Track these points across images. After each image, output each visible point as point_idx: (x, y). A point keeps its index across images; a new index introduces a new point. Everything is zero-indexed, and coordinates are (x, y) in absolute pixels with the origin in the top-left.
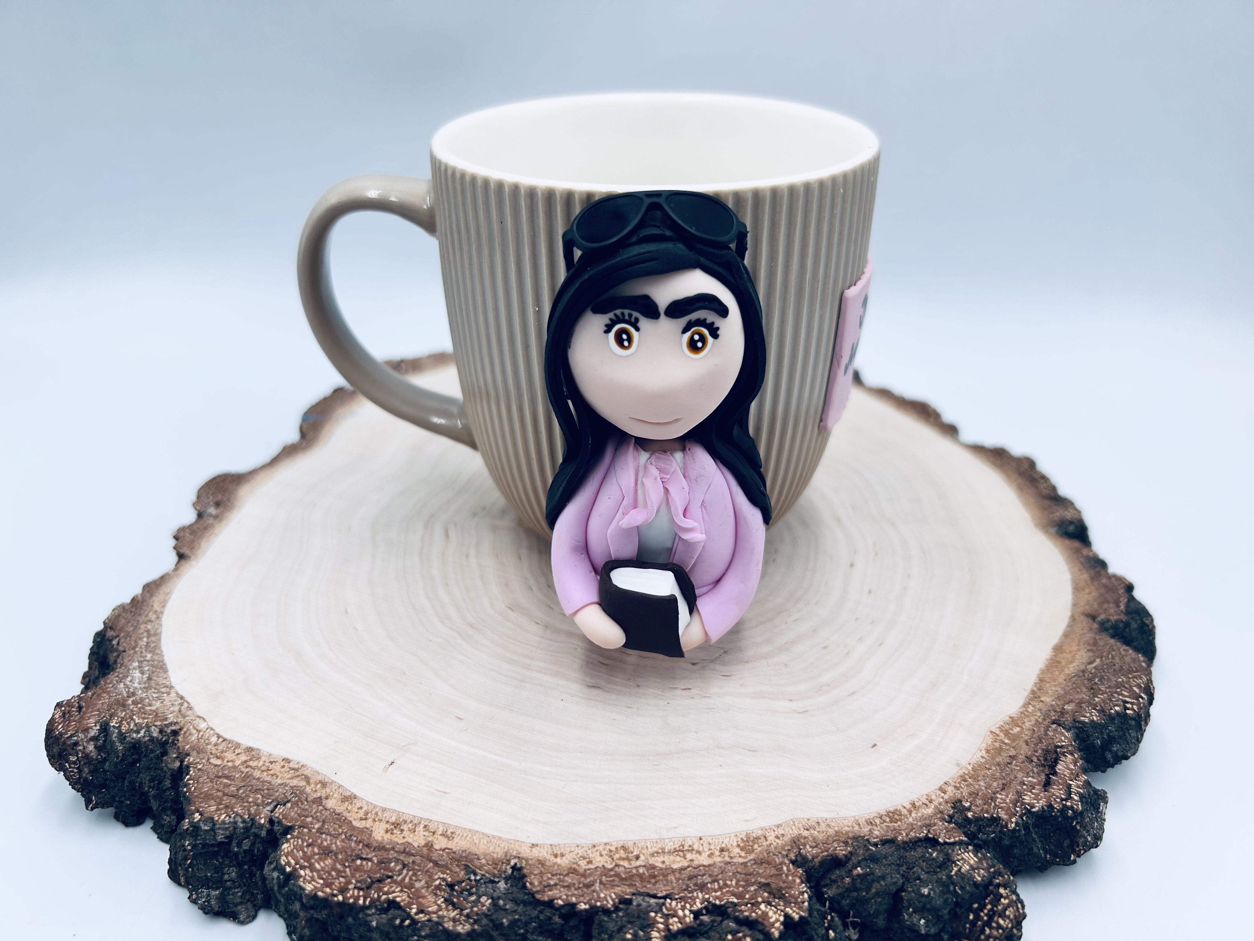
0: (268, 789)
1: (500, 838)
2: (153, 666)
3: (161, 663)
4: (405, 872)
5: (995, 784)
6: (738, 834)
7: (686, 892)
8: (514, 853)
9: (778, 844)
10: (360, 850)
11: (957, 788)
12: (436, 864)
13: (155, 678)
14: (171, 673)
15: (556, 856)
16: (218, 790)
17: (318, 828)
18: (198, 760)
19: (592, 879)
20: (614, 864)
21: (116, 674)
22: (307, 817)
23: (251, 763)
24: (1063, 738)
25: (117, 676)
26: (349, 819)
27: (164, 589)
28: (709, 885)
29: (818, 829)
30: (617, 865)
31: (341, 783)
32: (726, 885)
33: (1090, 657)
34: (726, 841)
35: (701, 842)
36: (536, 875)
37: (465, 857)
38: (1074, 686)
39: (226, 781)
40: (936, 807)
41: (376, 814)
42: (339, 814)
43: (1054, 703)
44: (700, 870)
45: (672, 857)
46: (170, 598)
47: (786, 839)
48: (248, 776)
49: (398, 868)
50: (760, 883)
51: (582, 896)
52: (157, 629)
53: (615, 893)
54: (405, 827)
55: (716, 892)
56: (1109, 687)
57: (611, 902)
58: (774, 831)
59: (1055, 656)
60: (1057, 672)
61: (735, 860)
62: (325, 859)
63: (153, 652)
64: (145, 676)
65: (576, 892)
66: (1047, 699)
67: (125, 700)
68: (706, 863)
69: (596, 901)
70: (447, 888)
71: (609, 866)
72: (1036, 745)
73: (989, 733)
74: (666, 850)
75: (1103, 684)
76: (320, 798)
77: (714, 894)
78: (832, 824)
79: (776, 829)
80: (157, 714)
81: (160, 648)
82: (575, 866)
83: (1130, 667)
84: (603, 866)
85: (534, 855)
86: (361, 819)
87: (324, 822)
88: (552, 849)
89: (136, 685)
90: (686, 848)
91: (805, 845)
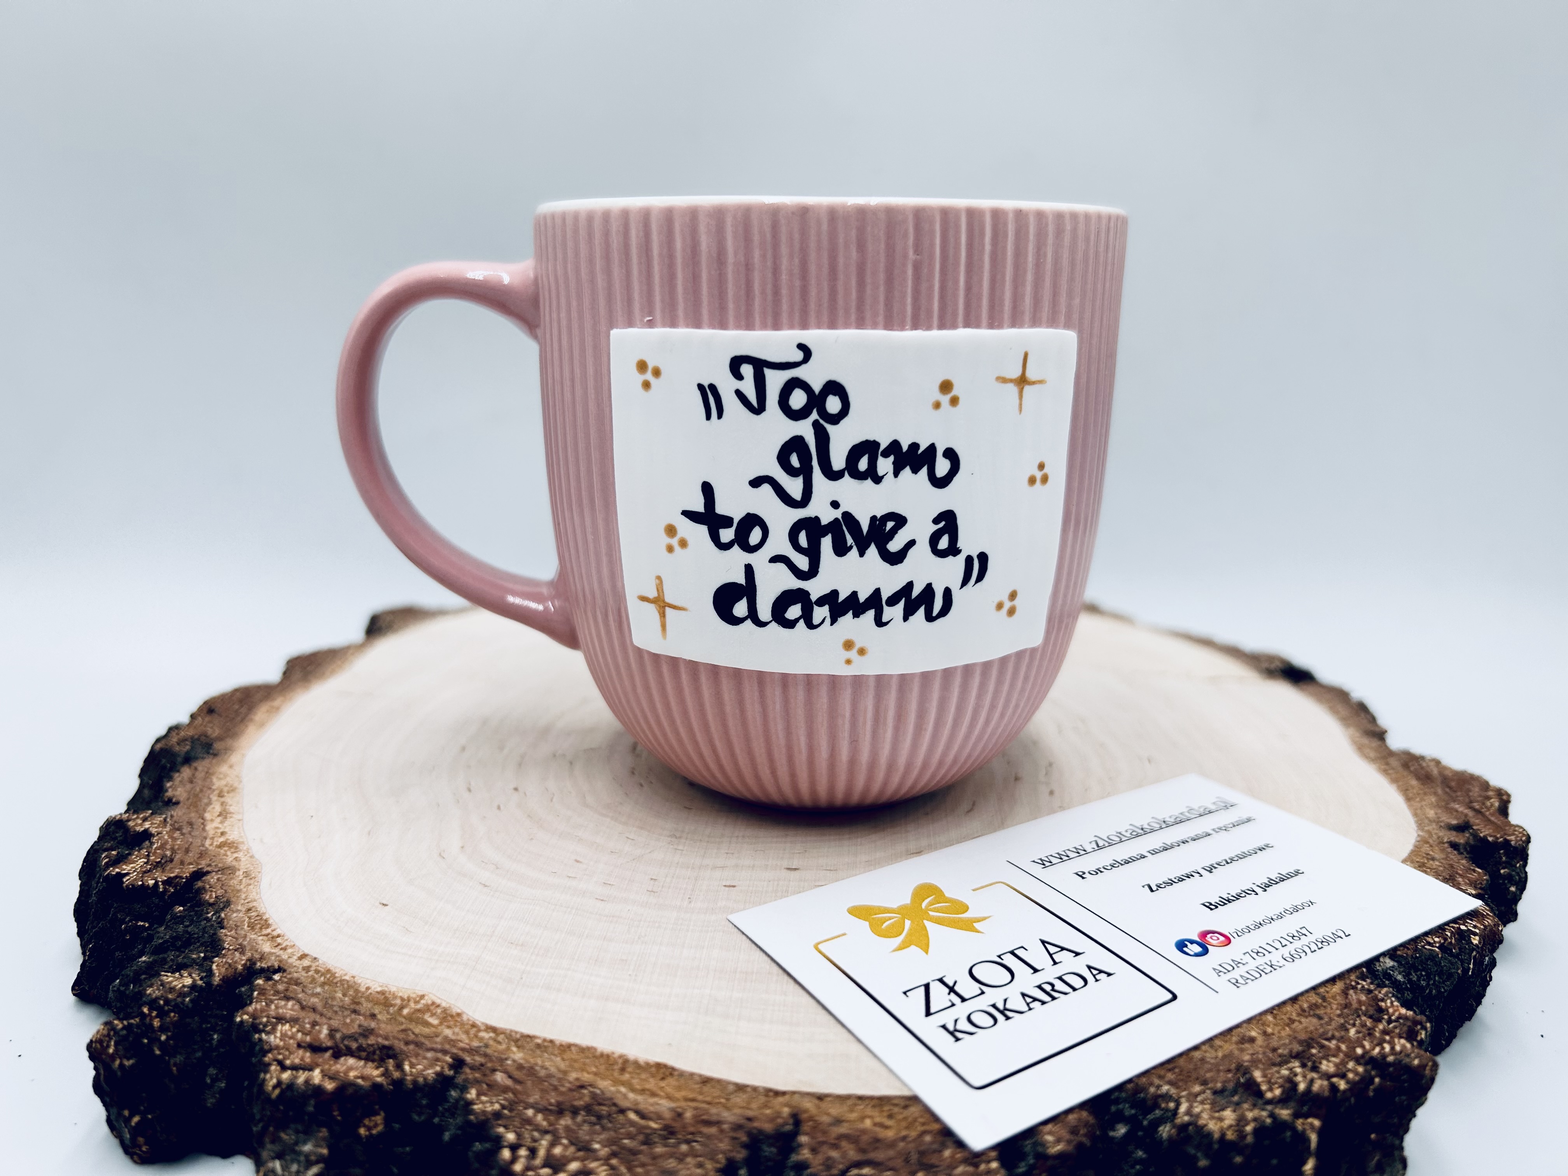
5: (314, 1000)
6: (242, 839)
7: (173, 823)
11: (307, 969)
19: (200, 783)
20: (216, 789)
24: (420, 1067)
28: (178, 832)
29: (244, 880)
32: (176, 840)
40: (273, 954)
50: (174, 856)
58: (245, 856)
66: (515, 1053)
68: (207, 827)
74: (228, 808)
78: (251, 887)
90: (228, 816)
91: (223, 874)
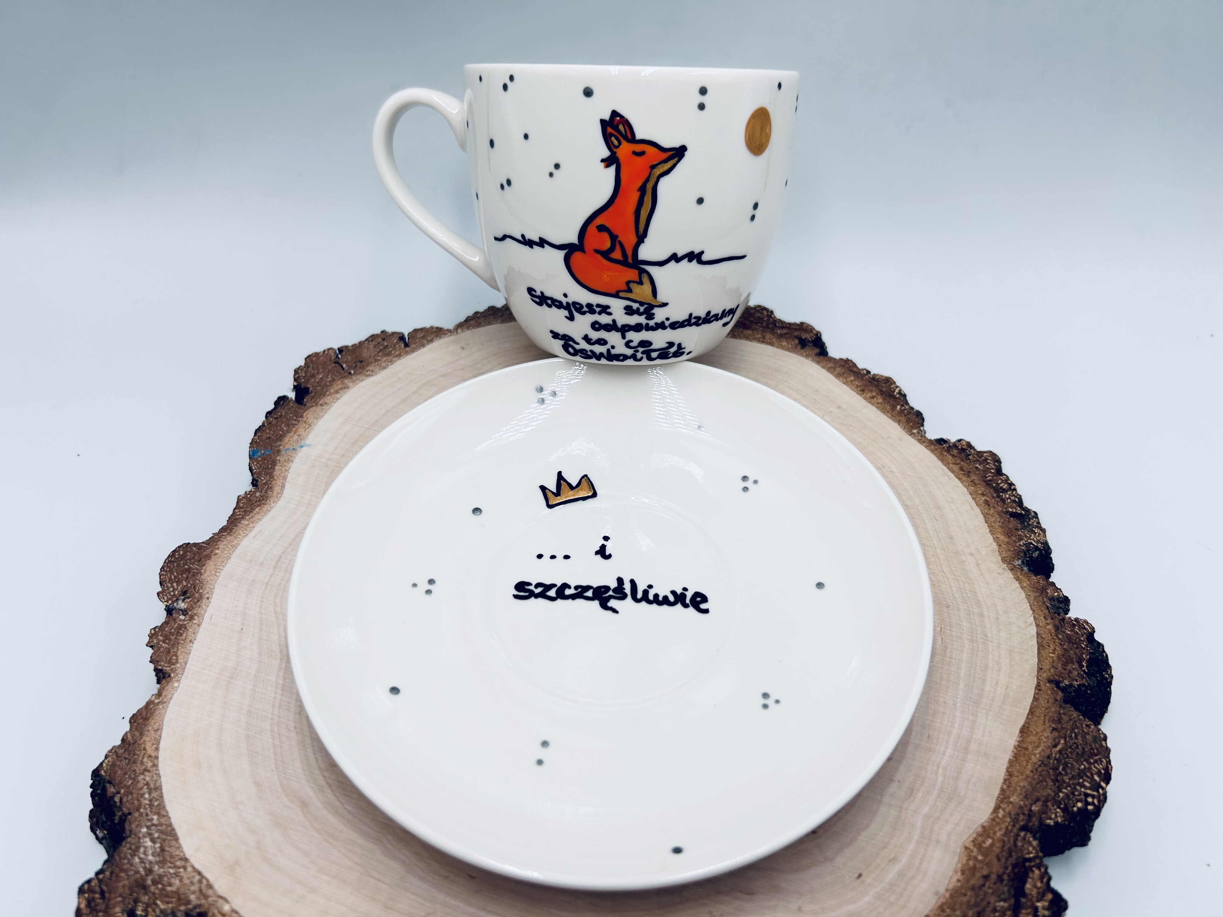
2: (161, 832)
3: (169, 829)
13: (167, 849)
14: (182, 841)
21: (128, 845)
25: (130, 849)
27: (152, 725)
33: (1054, 739)
38: (1041, 778)
43: (1022, 803)
46: (160, 736)
52: (156, 781)
56: (1073, 778)
59: (1022, 741)
60: (1025, 762)
63: (158, 814)
64: (158, 845)
67: (144, 880)
72: (1007, 860)
73: (963, 850)
75: (1066, 774)
80: (179, 895)
81: (164, 807)
89: (150, 858)
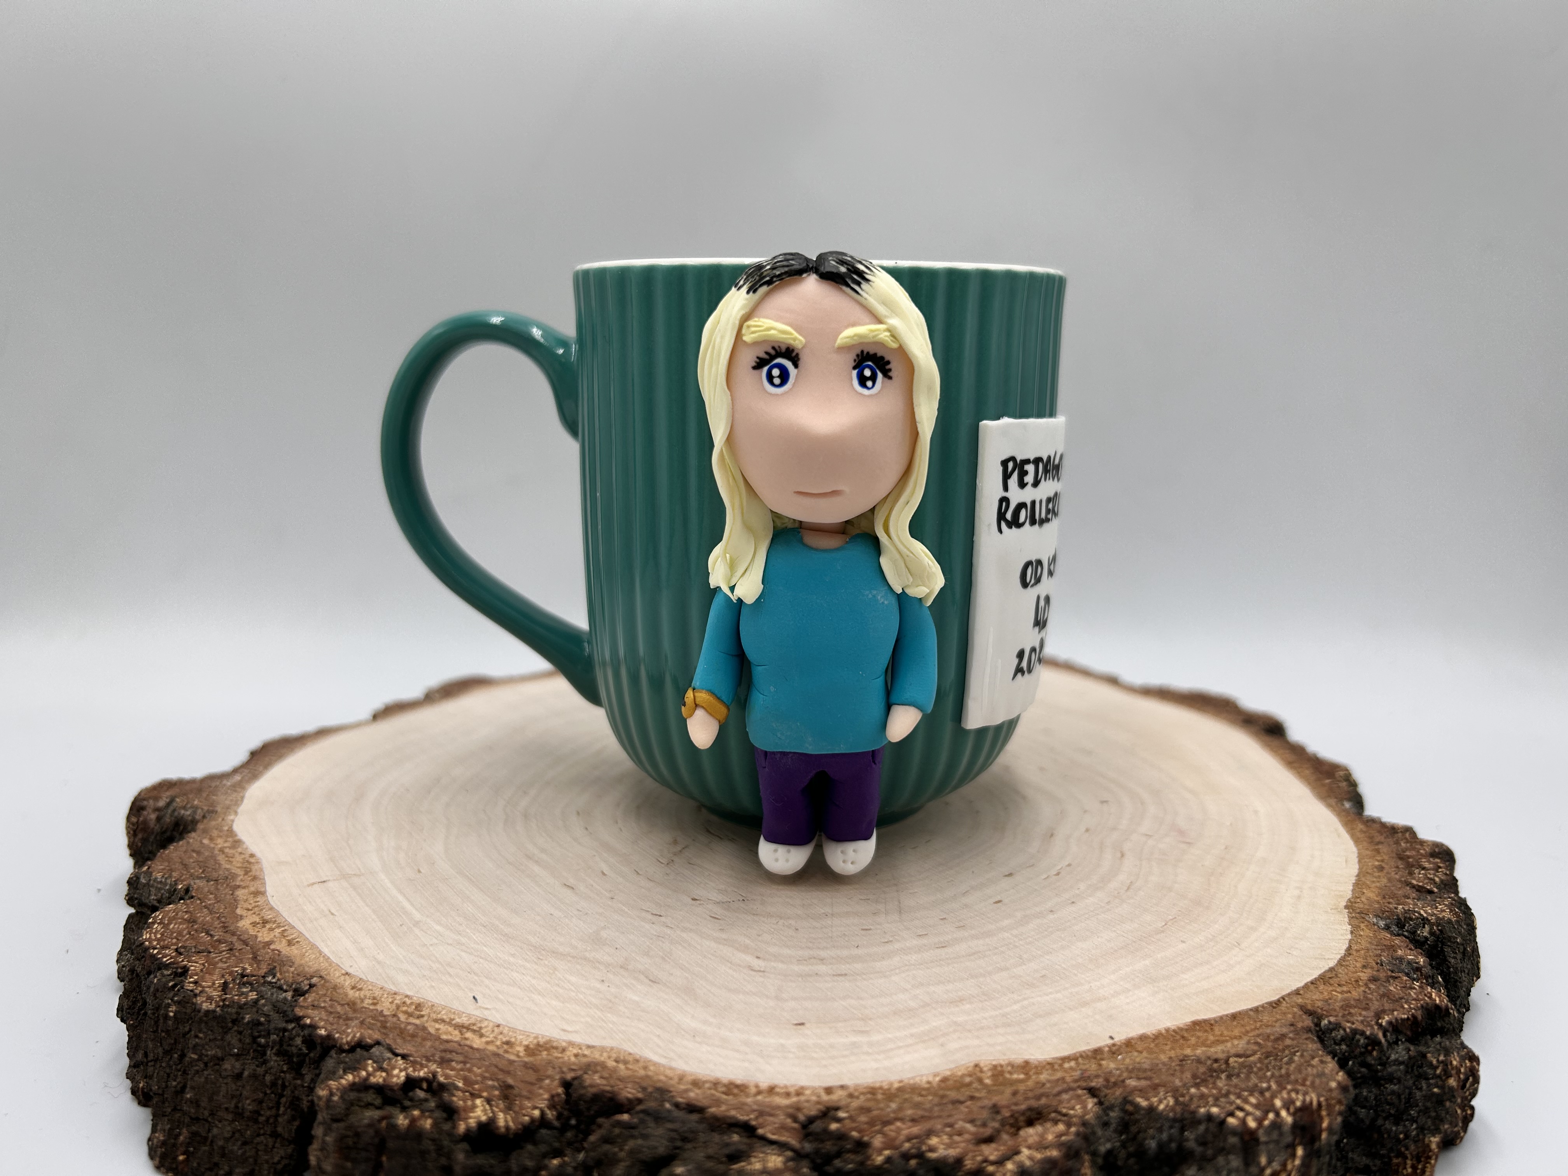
0: (213, 869)
1: (327, 959)
4: (224, 953)
5: (909, 1112)
6: (540, 1036)
7: (424, 1059)
8: (323, 974)
9: (569, 1059)
10: (216, 928)
11: (852, 1096)
12: (255, 958)
15: (353, 988)
16: (180, 858)
17: (210, 904)
18: (196, 837)
19: (359, 1016)
20: (393, 1013)
22: (211, 894)
23: (227, 850)
24: (1077, 1107)
26: (239, 906)
28: (453, 1064)
29: (630, 1066)
30: (394, 1015)
31: (267, 882)
32: (470, 1070)
34: (521, 1037)
35: (496, 1029)
36: (318, 994)
37: (282, 961)
39: (195, 855)
40: (799, 1102)
41: (262, 910)
42: (235, 900)
44: (463, 1049)
45: (450, 1029)
47: (584, 1060)
48: (213, 857)
49: (224, 949)
50: (504, 1082)
51: (332, 1024)
53: (361, 1034)
54: (268, 926)
55: (451, 1070)
57: (349, 1039)
58: (580, 1049)
61: (506, 1055)
62: (184, 924)
65: (331, 1019)
66: (1110, 1065)
68: (475, 1046)
69: (337, 1032)
70: (239, 976)
71: (386, 1013)
74: (454, 1022)
76: (239, 887)
77: (448, 1071)
78: (652, 1068)
79: (584, 1048)
82: (359, 1001)
83: (1305, 1080)
84: (382, 1011)
85: (338, 981)
86: (248, 910)
87: (218, 902)
88: (358, 982)
90: (475, 1028)
91: (596, 1072)
